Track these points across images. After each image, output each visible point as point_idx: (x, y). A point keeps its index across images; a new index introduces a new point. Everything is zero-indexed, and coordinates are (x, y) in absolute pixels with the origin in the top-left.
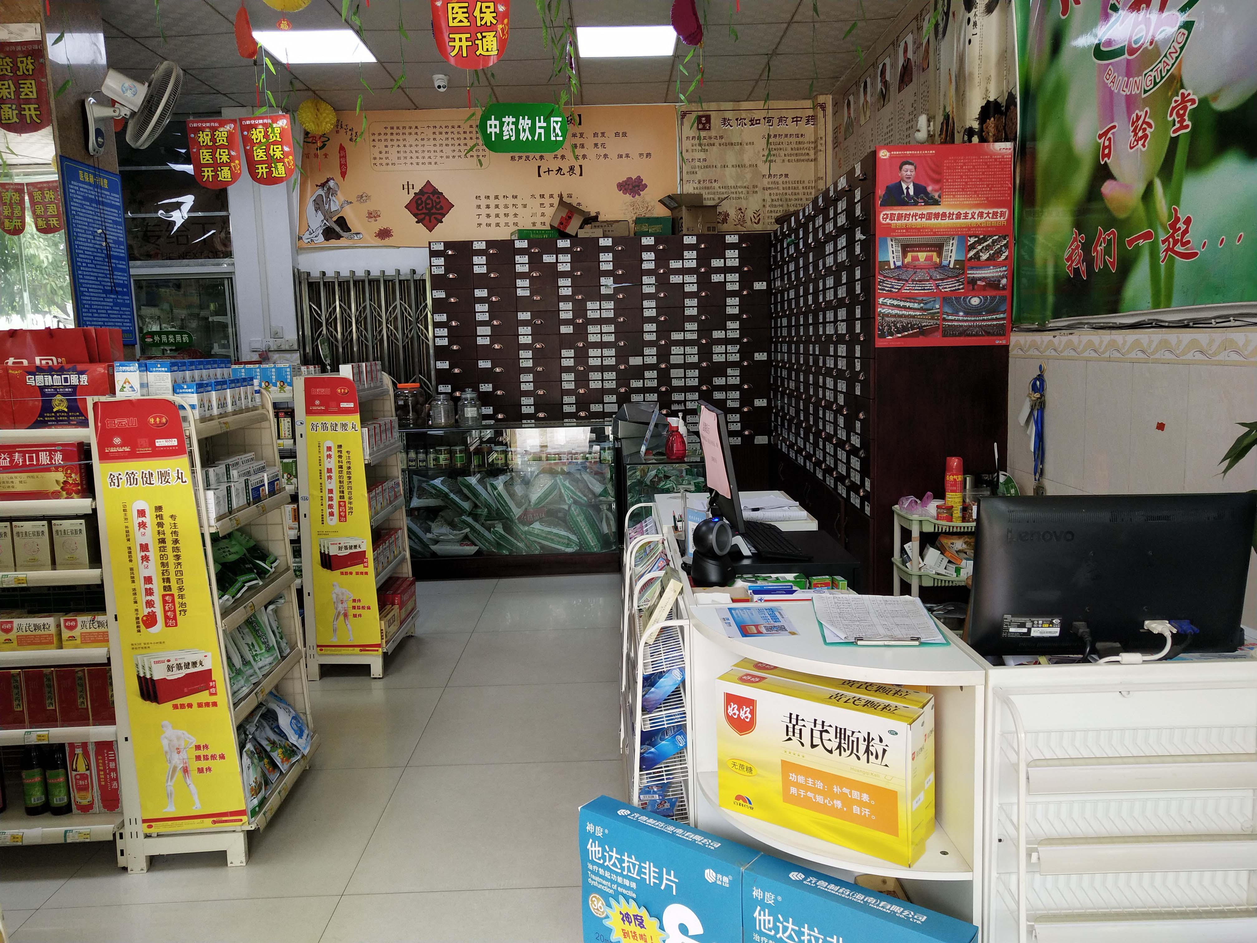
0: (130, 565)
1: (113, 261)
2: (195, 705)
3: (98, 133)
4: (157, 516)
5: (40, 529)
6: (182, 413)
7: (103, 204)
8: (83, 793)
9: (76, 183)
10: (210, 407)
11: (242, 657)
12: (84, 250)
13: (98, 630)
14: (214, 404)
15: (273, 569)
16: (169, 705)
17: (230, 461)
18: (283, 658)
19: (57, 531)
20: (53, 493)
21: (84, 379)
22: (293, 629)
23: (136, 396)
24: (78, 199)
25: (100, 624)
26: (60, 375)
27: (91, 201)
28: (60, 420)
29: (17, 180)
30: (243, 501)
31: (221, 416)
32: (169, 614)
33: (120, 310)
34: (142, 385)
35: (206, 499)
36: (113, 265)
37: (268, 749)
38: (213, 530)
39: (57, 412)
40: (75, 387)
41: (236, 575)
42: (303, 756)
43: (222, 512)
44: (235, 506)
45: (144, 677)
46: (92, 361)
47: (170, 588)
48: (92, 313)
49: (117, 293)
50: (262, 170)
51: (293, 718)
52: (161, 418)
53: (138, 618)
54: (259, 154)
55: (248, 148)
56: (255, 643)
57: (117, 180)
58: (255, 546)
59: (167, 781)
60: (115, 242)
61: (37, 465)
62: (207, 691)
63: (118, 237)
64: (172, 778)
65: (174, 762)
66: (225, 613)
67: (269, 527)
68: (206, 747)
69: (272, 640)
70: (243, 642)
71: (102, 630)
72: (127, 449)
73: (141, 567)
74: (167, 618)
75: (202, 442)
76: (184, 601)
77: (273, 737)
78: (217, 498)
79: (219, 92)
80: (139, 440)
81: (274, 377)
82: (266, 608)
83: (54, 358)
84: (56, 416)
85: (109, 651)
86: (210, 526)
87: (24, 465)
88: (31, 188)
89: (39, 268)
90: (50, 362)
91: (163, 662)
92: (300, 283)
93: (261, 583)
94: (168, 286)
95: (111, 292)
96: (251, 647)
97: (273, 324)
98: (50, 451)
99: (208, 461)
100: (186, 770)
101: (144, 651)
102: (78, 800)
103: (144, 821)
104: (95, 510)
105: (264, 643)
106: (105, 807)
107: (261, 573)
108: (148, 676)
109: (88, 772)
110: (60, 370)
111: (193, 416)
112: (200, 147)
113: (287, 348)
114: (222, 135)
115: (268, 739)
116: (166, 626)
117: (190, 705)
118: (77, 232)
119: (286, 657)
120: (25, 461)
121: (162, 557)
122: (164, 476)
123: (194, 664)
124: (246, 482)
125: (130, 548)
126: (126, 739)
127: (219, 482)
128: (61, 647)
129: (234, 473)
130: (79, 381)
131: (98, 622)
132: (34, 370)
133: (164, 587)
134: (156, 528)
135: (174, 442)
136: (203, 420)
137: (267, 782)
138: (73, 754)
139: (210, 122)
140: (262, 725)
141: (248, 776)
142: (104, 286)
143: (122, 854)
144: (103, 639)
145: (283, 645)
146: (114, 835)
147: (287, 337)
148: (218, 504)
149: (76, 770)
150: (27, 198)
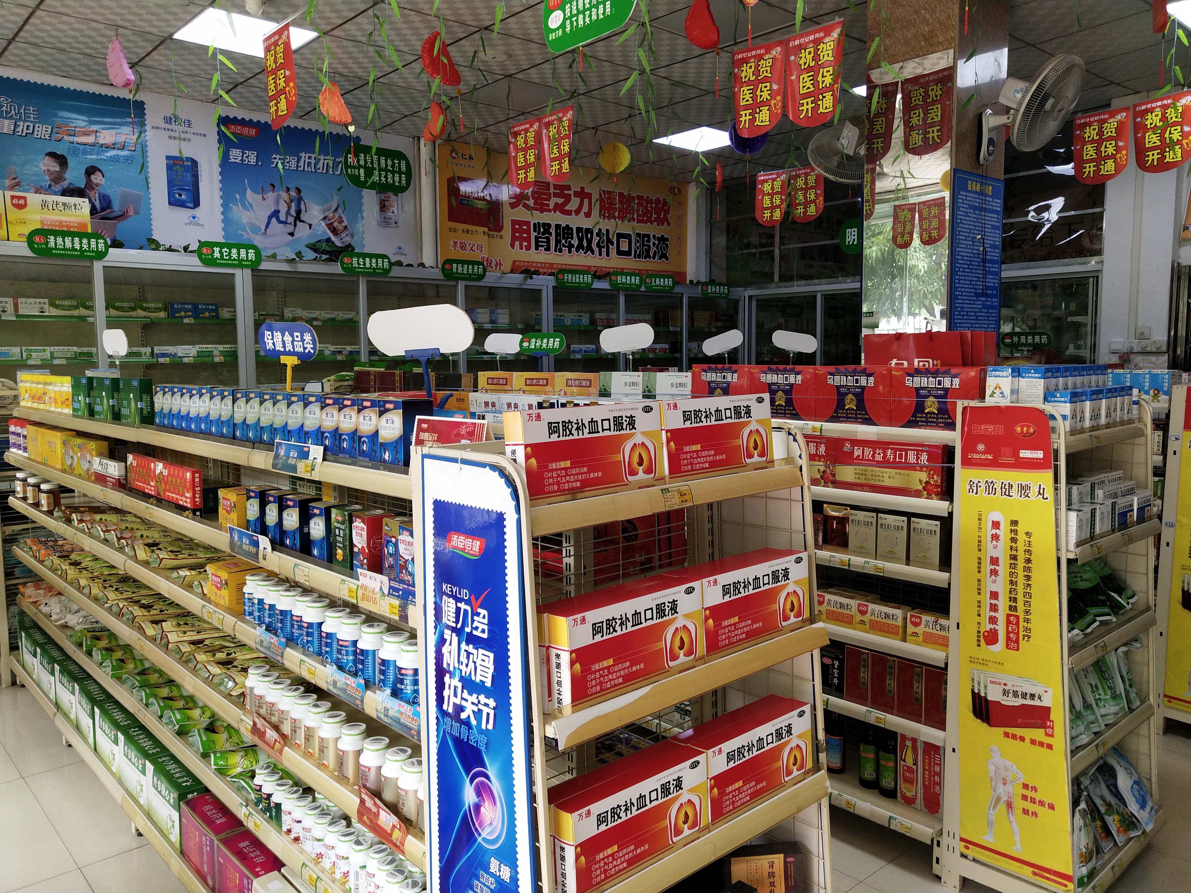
0: (978, 576)
1: (987, 265)
2: (1028, 741)
3: (991, 141)
4: (1011, 531)
5: (900, 524)
6: (1052, 423)
7: (985, 210)
8: (908, 785)
9: (964, 193)
10: (1082, 419)
11: (1083, 698)
12: (963, 256)
13: (939, 633)
14: (1087, 415)
15: (1130, 606)
16: (1001, 730)
17: (1095, 479)
18: (1131, 710)
19: (914, 529)
20: (916, 491)
21: (956, 381)
22: (1145, 679)
23: (1005, 402)
24: (963, 208)
25: (942, 628)
26: (935, 378)
27: (975, 208)
28: (928, 422)
29: (912, 201)
30: (1107, 527)
31: (1093, 429)
32: (1011, 635)
33: (988, 312)
34: (1013, 392)
35: (1067, 520)
36: (987, 269)
37: (1103, 809)
38: (1071, 556)
39: (928, 413)
40: (946, 390)
41: (1087, 606)
42: (1144, 832)
43: (1083, 537)
44: (1098, 531)
45: (979, 694)
46: (965, 364)
47: (1015, 609)
48: (963, 316)
49: (987, 295)
50: (1153, 157)
51: (1135, 782)
52: (1028, 427)
53: (979, 632)
54: (1152, 139)
55: (1139, 135)
56: (1099, 685)
57: (1001, 186)
58: (1110, 575)
59: (989, 809)
60: (992, 246)
61: (905, 463)
62: (1043, 730)
63: (995, 241)
64: (994, 807)
65: (998, 792)
66: (1074, 648)
67: (1130, 556)
68: (1034, 789)
69: (1120, 687)
70: (1086, 681)
71: (943, 633)
72: (990, 457)
73: (989, 580)
74: (1008, 639)
75: (1069, 457)
76: (1029, 626)
77: (1109, 798)
78: (1080, 521)
79: (1112, 83)
80: (1003, 449)
81: (1147, 384)
82: (1116, 650)
83: (930, 361)
84: (926, 418)
85: (947, 657)
86: (1067, 551)
87: (894, 461)
88: (921, 206)
89: (917, 276)
90: (927, 364)
91: (1000, 684)
92: (1179, 278)
93: (1114, 620)
94: (1027, 288)
95: (982, 295)
96: (1094, 689)
97: (1140, 324)
98: (918, 451)
99: (1073, 478)
100: (1009, 805)
101: (980, 667)
102: (904, 791)
103: (962, 840)
104: (951, 514)
105: (1110, 688)
106: (926, 806)
107: (1116, 608)
108: (983, 695)
109: (914, 767)
110: (935, 373)
111: (1063, 427)
112: (1085, 143)
113: (1154, 349)
114: (1110, 127)
115: (1103, 798)
116: (1007, 648)
117: (1022, 739)
118: (959, 240)
119: (1135, 710)
120: (895, 458)
121: (1011, 574)
122: (1024, 489)
123: (1032, 696)
124: (1114, 505)
125: (980, 559)
126: (954, 750)
127: (1081, 502)
128: (904, 640)
129: (1100, 493)
130: (952, 385)
131: (941, 625)
132: (913, 372)
133: (1010, 606)
134: (1009, 543)
135: (1040, 454)
136: (1073, 432)
137: (1099, 850)
138: (903, 745)
139: (1099, 115)
140: (1097, 779)
141: (1079, 839)
142: (976, 289)
143: (938, 862)
144: (943, 643)
145: (1133, 695)
146: (932, 840)
147: (1155, 338)
148: (1080, 527)
149: (904, 761)
150: (917, 215)
